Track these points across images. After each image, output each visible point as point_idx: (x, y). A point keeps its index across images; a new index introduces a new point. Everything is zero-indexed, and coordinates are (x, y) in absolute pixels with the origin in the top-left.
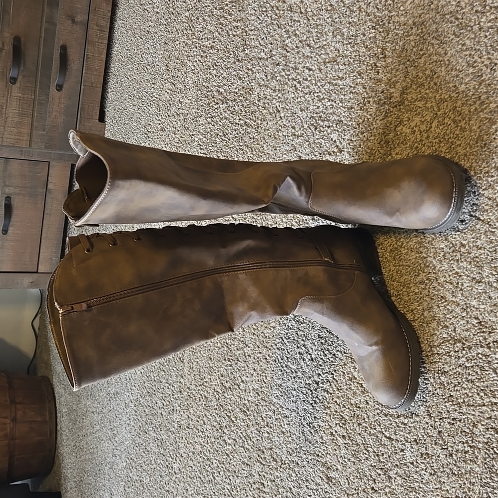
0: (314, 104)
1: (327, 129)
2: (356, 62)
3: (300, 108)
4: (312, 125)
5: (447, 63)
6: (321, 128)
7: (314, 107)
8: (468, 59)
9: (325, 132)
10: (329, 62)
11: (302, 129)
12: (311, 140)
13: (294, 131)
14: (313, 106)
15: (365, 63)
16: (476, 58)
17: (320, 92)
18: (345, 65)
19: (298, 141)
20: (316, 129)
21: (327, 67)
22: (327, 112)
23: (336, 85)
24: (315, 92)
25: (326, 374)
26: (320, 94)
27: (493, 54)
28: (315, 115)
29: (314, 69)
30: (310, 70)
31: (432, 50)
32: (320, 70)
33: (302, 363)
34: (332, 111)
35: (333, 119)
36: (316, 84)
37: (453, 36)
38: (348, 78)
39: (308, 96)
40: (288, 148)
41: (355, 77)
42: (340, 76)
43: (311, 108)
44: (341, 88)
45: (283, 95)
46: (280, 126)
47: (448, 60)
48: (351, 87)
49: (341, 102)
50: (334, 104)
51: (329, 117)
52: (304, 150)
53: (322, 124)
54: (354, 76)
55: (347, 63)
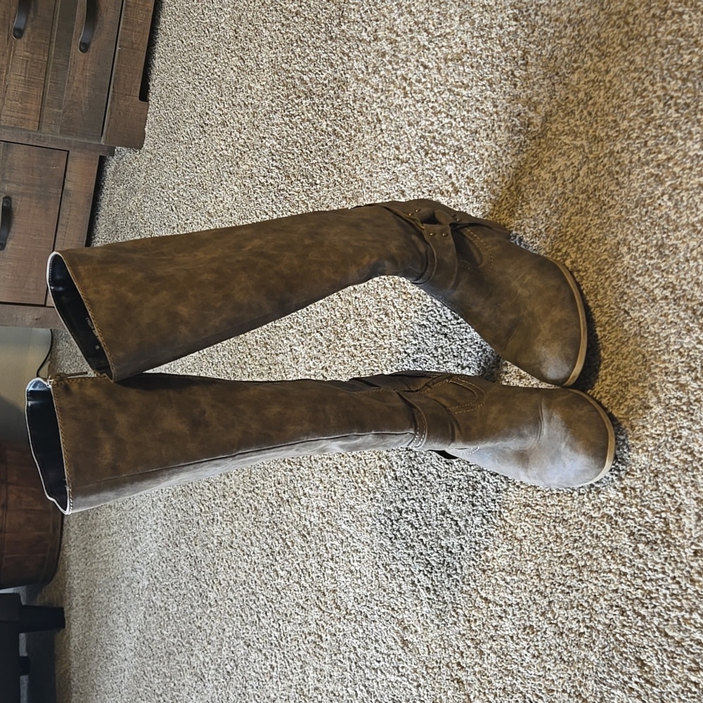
0: (427, 118)
1: (441, 156)
2: (488, 66)
3: (408, 121)
4: (422, 148)
5: (608, 85)
6: (434, 155)
7: (427, 123)
8: (636, 84)
9: (439, 161)
10: (451, 60)
11: (408, 151)
12: (419, 169)
13: (397, 152)
14: (426, 120)
15: (500, 69)
16: (647, 84)
17: (436, 101)
18: (472, 67)
19: (402, 168)
20: (427, 154)
21: (448, 67)
22: (443, 133)
23: (458, 95)
24: (430, 101)
25: (412, 501)
26: (436, 105)
27: (669, 82)
28: (427, 134)
29: (431, 66)
30: (426, 67)
31: (589, 63)
32: (439, 69)
33: (383, 481)
34: (449, 131)
35: (451, 144)
36: (432, 90)
37: (619, 48)
38: (474, 88)
39: (419, 104)
40: (387, 176)
41: (484, 88)
42: (465, 82)
43: (423, 123)
44: (464, 101)
45: (387, 97)
46: (380, 142)
47: (610, 81)
48: (478, 100)
49: (463, 120)
50: (454, 123)
51: (446, 140)
52: (408, 183)
53: (435, 148)
54: (483, 85)
55: (475, 65)
